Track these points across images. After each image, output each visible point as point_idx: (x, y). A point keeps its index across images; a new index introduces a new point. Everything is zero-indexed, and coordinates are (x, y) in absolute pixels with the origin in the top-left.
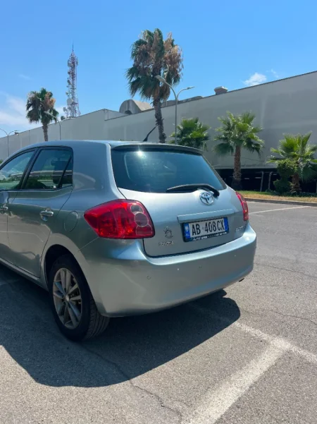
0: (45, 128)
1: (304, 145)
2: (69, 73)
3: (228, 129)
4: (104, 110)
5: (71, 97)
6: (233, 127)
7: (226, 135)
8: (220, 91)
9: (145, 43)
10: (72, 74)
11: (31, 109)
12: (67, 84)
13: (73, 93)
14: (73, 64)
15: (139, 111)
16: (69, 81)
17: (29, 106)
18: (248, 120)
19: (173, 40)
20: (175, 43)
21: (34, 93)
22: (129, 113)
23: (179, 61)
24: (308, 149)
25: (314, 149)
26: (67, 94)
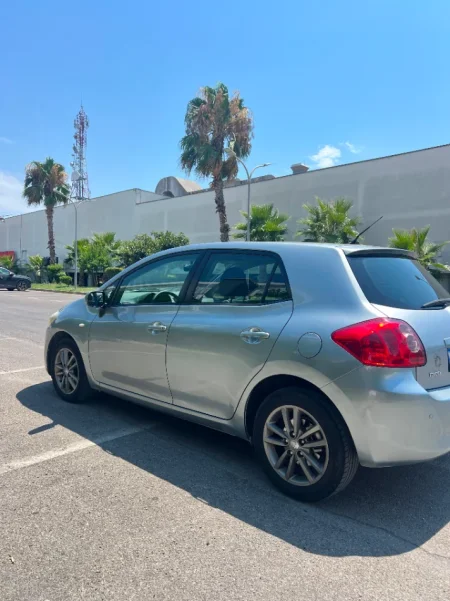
0: (50, 212)
1: (421, 243)
2: (76, 137)
3: (317, 220)
4: (135, 190)
5: (78, 169)
6: (324, 218)
7: (312, 227)
8: (299, 170)
9: (204, 103)
10: (81, 140)
11: (30, 185)
12: (73, 152)
13: (80, 165)
14: (82, 124)
15: (183, 193)
16: (75, 148)
17: (28, 181)
18: (343, 208)
19: (241, 101)
20: (244, 104)
21: (36, 163)
22: (169, 194)
23: (248, 128)
24: (426, 249)
25: (434, 250)
26: (72, 165)
